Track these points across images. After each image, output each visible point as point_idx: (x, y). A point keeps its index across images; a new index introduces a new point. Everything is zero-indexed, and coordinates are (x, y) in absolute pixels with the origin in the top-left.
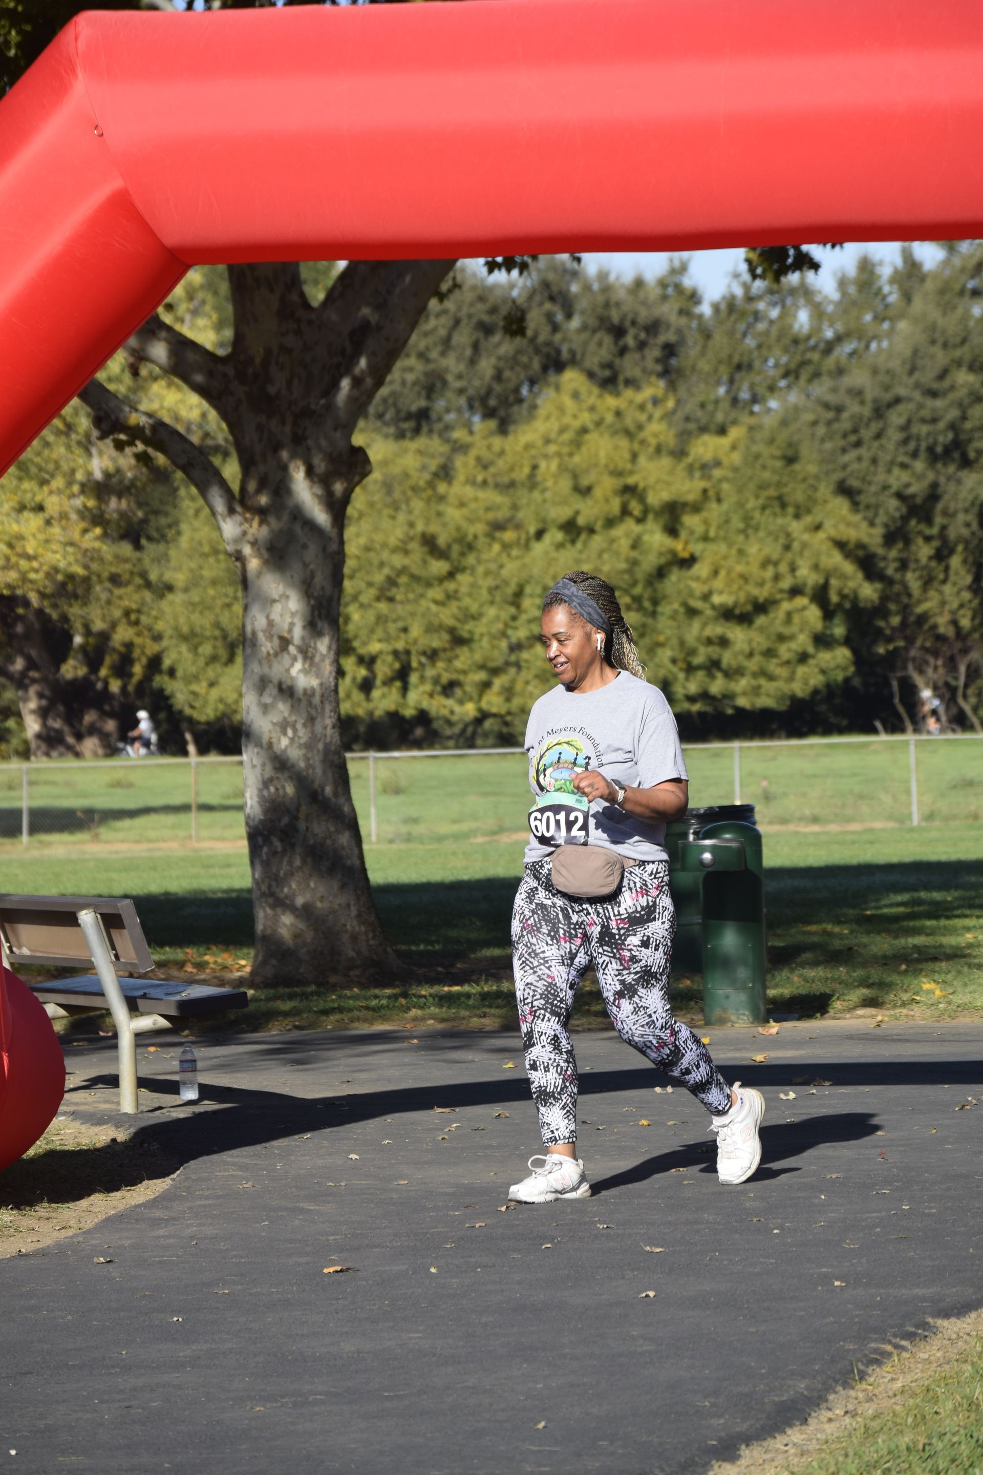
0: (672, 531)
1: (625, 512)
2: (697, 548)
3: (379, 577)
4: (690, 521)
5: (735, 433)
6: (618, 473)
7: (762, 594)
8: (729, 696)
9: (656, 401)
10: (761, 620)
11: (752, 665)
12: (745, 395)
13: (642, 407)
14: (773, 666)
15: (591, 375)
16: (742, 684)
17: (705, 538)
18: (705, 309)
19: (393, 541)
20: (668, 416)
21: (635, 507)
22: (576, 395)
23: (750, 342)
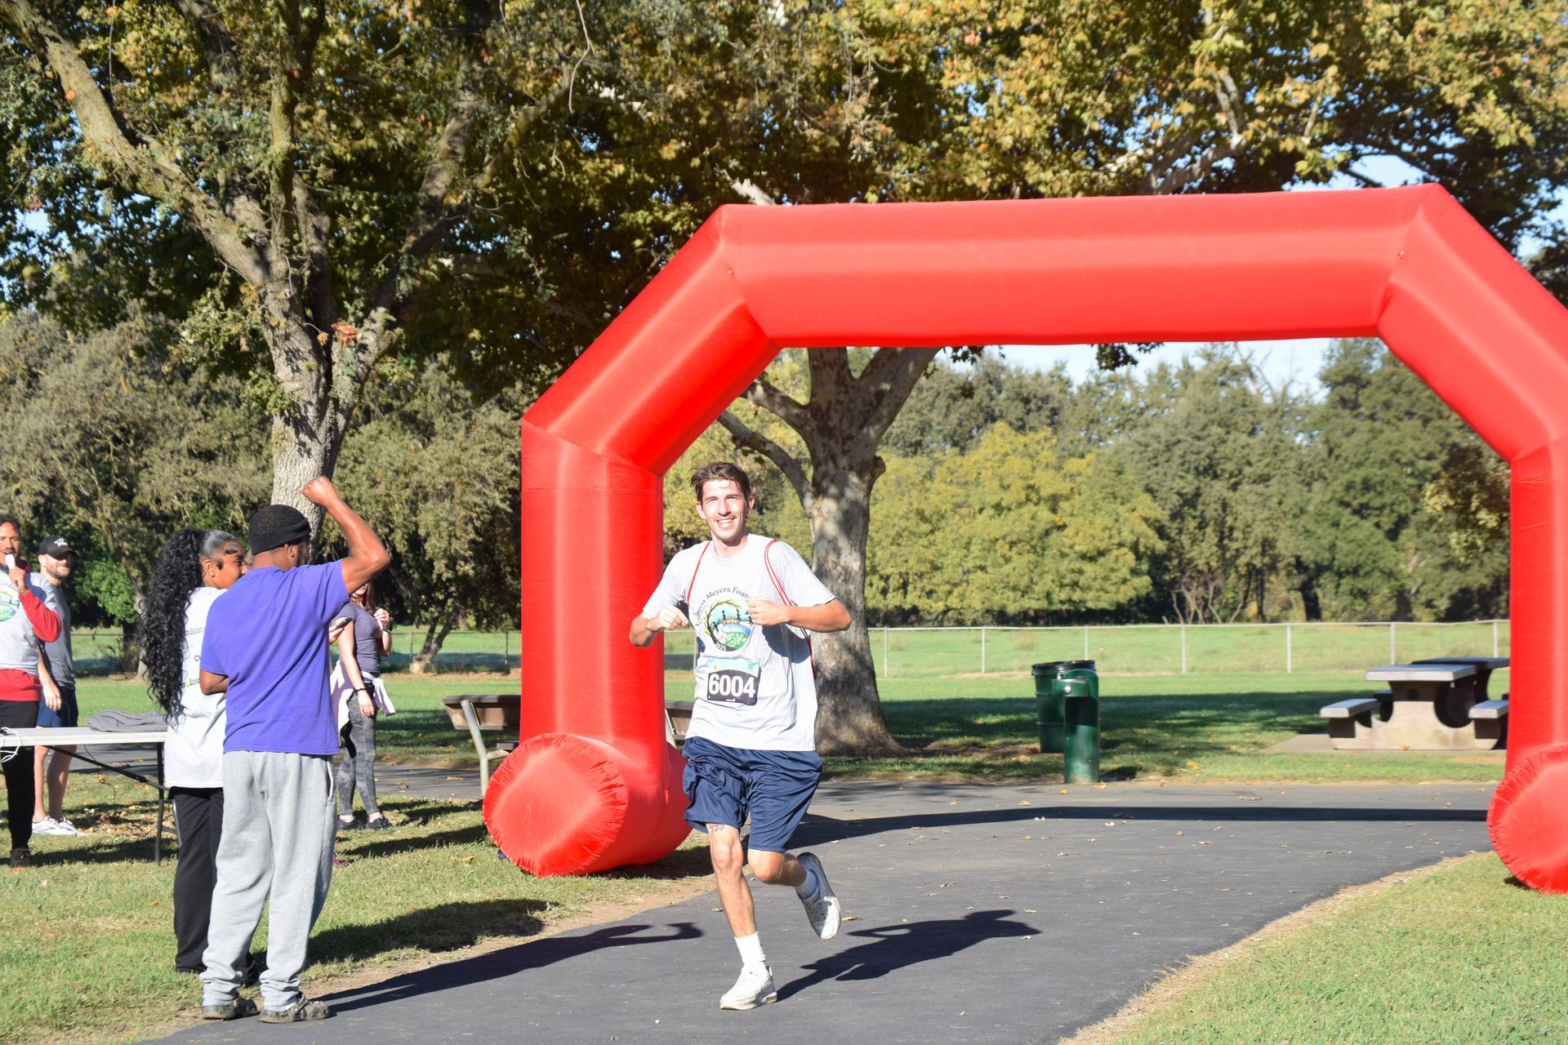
0: (1054, 511)
1: (1028, 499)
2: (1067, 520)
3: (892, 533)
4: (1063, 505)
5: (1089, 457)
6: (1026, 479)
7: (1102, 546)
8: (1083, 601)
9: (1046, 440)
10: (1101, 560)
11: (1096, 585)
12: (1095, 437)
13: (1038, 442)
14: (1107, 586)
15: (1011, 424)
16: (1090, 595)
17: (1072, 515)
18: (1074, 390)
19: (900, 513)
20: (1052, 447)
21: (1034, 497)
22: (1002, 435)
23: (1099, 408)
